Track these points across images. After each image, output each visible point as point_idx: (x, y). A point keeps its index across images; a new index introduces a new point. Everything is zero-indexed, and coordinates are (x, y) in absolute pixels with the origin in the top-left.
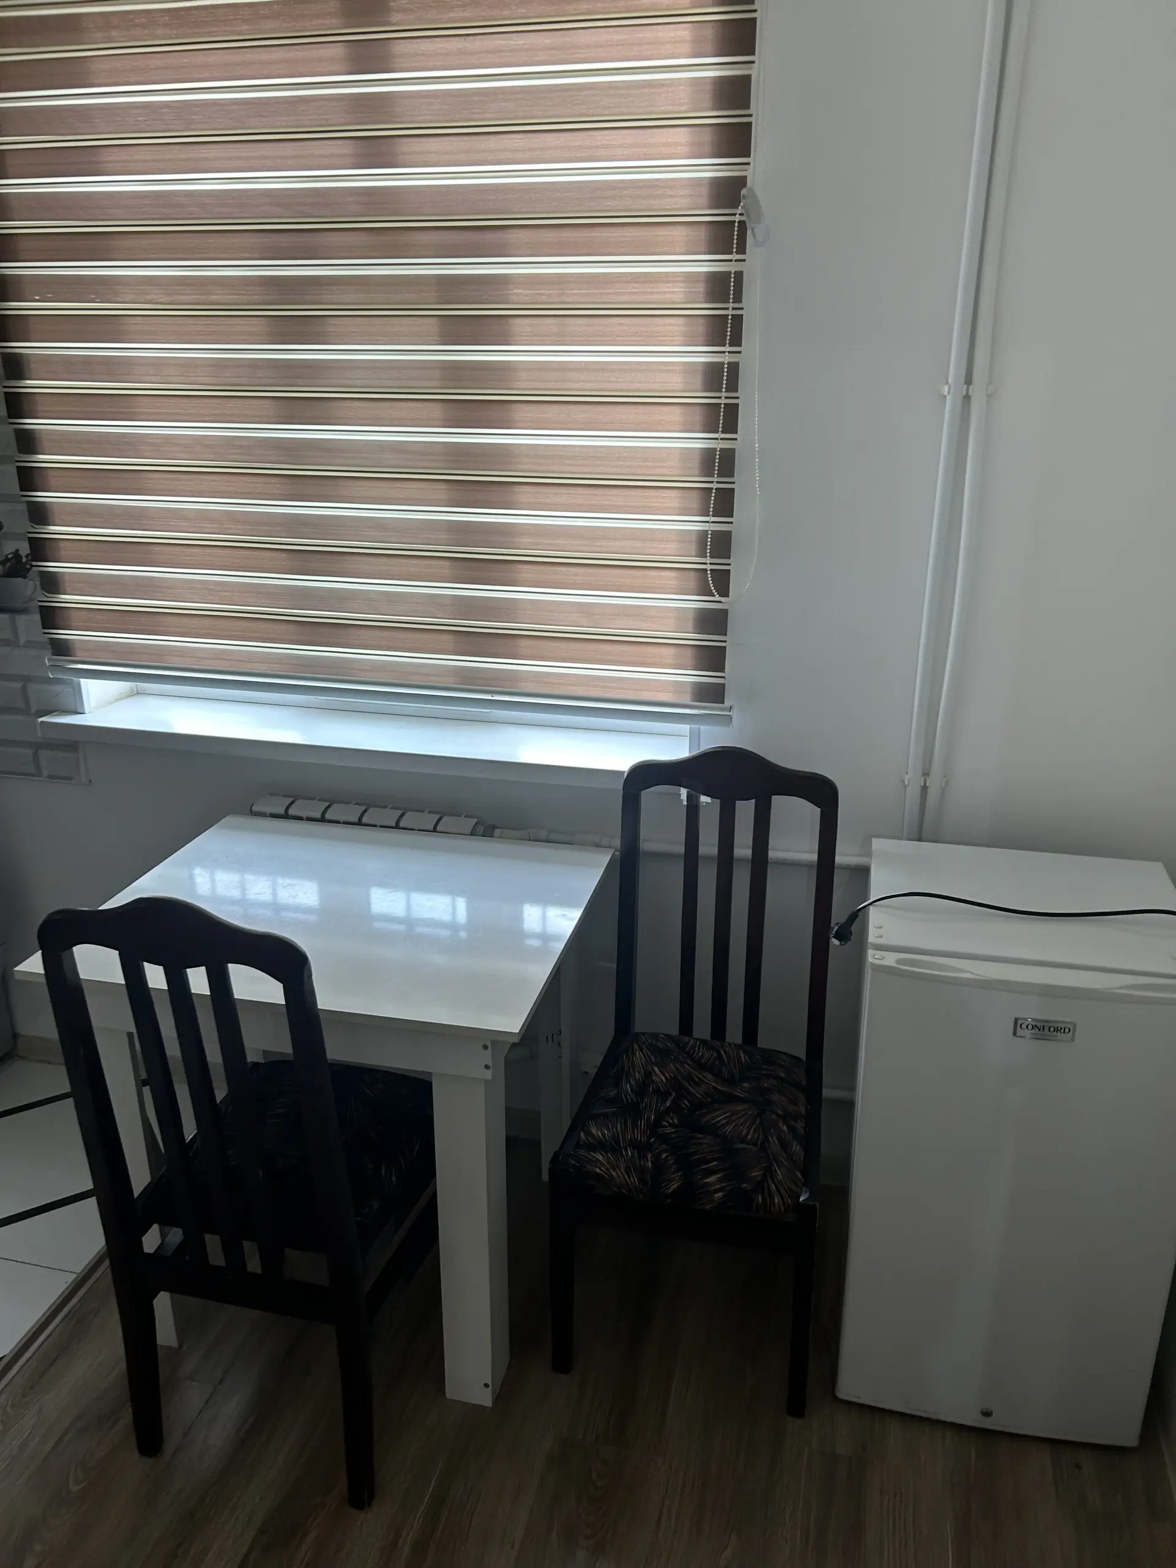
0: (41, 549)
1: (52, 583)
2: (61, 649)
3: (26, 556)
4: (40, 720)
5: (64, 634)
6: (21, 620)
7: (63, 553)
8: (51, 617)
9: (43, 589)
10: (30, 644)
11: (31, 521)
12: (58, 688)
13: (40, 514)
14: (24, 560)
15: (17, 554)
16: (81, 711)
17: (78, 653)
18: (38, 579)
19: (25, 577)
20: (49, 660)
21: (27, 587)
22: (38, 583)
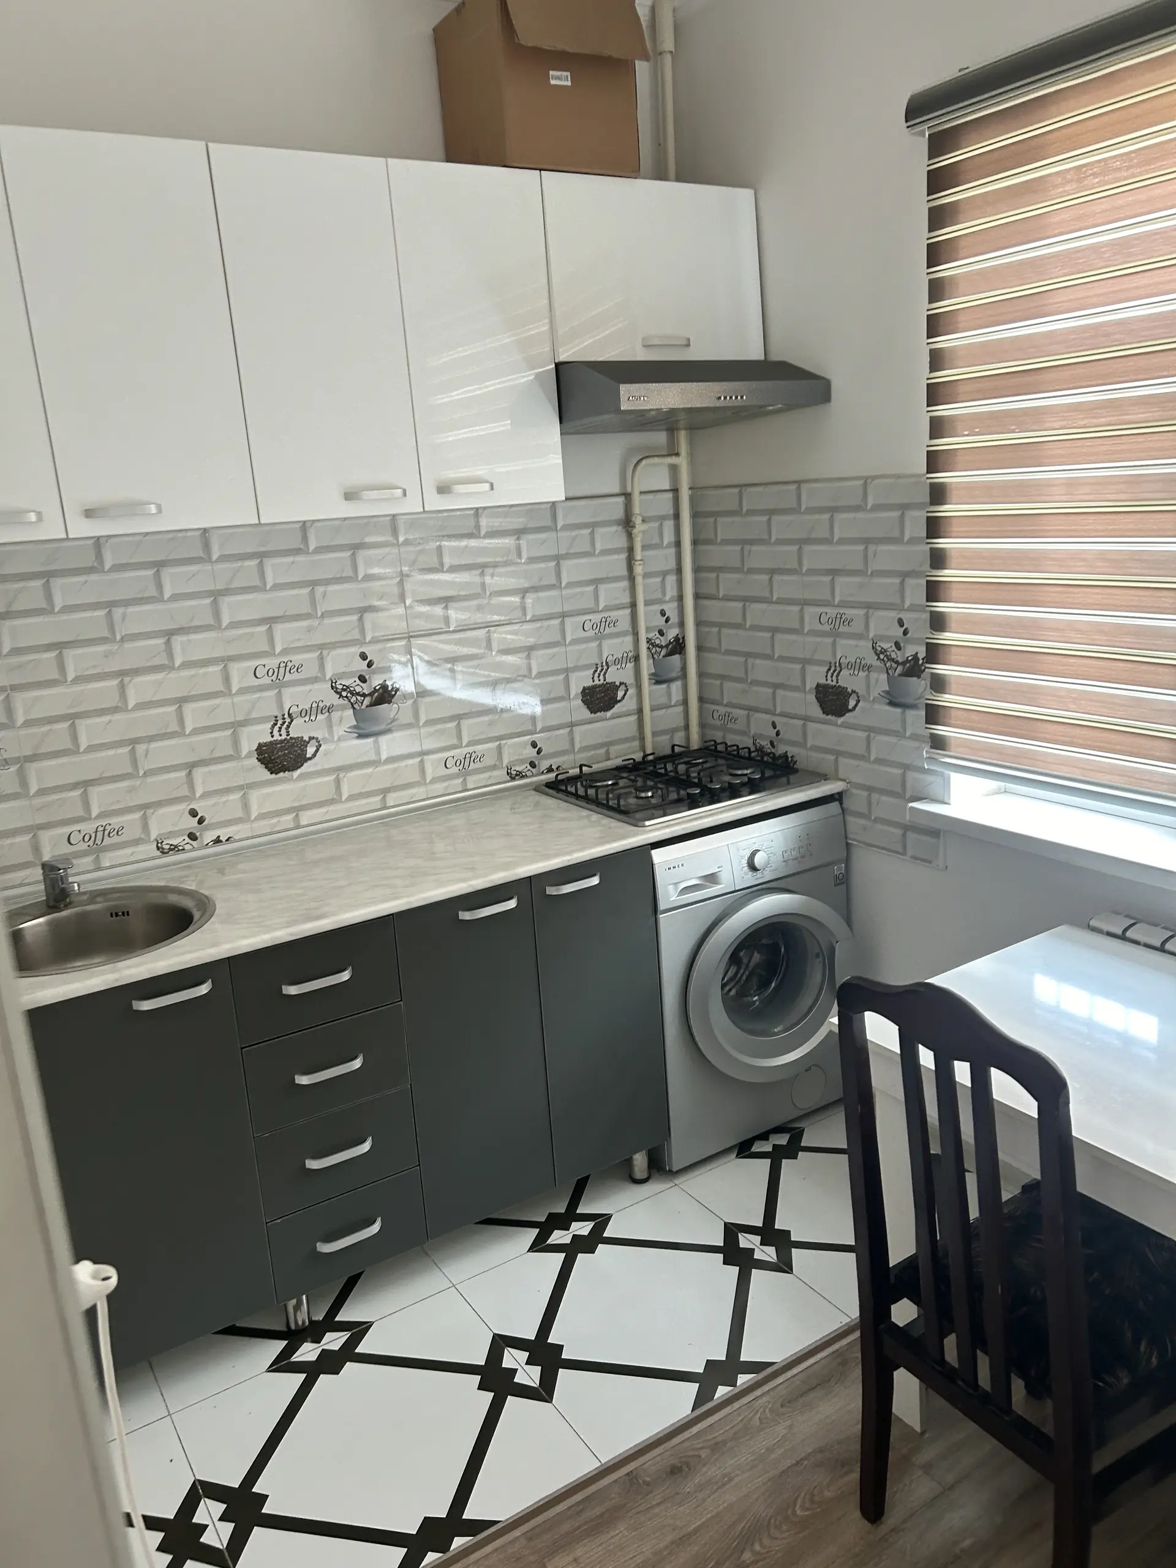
0: (934, 653)
1: (939, 684)
2: (938, 743)
3: (923, 659)
4: (911, 805)
5: (941, 730)
6: (911, 714)
7: (953, 658)
8: (934, 714)
9: (931, 688)
10: (915, 737)
11: (931, 629)
12: (930, 778)
13: (938, 622)
14: (921, 662)
15: (915, 657)
16: (948, 802)
17: (952, 748)
18: (930, 680)
19: (919, 677)
20: (926, 752)
21: (919, 686)
22: (929, 684)
